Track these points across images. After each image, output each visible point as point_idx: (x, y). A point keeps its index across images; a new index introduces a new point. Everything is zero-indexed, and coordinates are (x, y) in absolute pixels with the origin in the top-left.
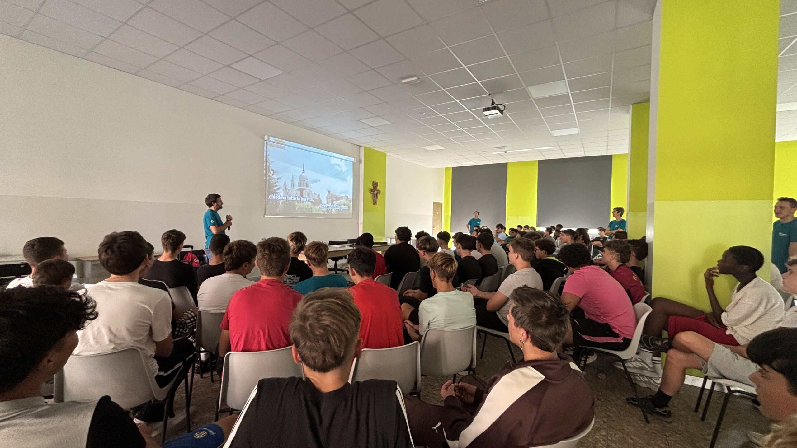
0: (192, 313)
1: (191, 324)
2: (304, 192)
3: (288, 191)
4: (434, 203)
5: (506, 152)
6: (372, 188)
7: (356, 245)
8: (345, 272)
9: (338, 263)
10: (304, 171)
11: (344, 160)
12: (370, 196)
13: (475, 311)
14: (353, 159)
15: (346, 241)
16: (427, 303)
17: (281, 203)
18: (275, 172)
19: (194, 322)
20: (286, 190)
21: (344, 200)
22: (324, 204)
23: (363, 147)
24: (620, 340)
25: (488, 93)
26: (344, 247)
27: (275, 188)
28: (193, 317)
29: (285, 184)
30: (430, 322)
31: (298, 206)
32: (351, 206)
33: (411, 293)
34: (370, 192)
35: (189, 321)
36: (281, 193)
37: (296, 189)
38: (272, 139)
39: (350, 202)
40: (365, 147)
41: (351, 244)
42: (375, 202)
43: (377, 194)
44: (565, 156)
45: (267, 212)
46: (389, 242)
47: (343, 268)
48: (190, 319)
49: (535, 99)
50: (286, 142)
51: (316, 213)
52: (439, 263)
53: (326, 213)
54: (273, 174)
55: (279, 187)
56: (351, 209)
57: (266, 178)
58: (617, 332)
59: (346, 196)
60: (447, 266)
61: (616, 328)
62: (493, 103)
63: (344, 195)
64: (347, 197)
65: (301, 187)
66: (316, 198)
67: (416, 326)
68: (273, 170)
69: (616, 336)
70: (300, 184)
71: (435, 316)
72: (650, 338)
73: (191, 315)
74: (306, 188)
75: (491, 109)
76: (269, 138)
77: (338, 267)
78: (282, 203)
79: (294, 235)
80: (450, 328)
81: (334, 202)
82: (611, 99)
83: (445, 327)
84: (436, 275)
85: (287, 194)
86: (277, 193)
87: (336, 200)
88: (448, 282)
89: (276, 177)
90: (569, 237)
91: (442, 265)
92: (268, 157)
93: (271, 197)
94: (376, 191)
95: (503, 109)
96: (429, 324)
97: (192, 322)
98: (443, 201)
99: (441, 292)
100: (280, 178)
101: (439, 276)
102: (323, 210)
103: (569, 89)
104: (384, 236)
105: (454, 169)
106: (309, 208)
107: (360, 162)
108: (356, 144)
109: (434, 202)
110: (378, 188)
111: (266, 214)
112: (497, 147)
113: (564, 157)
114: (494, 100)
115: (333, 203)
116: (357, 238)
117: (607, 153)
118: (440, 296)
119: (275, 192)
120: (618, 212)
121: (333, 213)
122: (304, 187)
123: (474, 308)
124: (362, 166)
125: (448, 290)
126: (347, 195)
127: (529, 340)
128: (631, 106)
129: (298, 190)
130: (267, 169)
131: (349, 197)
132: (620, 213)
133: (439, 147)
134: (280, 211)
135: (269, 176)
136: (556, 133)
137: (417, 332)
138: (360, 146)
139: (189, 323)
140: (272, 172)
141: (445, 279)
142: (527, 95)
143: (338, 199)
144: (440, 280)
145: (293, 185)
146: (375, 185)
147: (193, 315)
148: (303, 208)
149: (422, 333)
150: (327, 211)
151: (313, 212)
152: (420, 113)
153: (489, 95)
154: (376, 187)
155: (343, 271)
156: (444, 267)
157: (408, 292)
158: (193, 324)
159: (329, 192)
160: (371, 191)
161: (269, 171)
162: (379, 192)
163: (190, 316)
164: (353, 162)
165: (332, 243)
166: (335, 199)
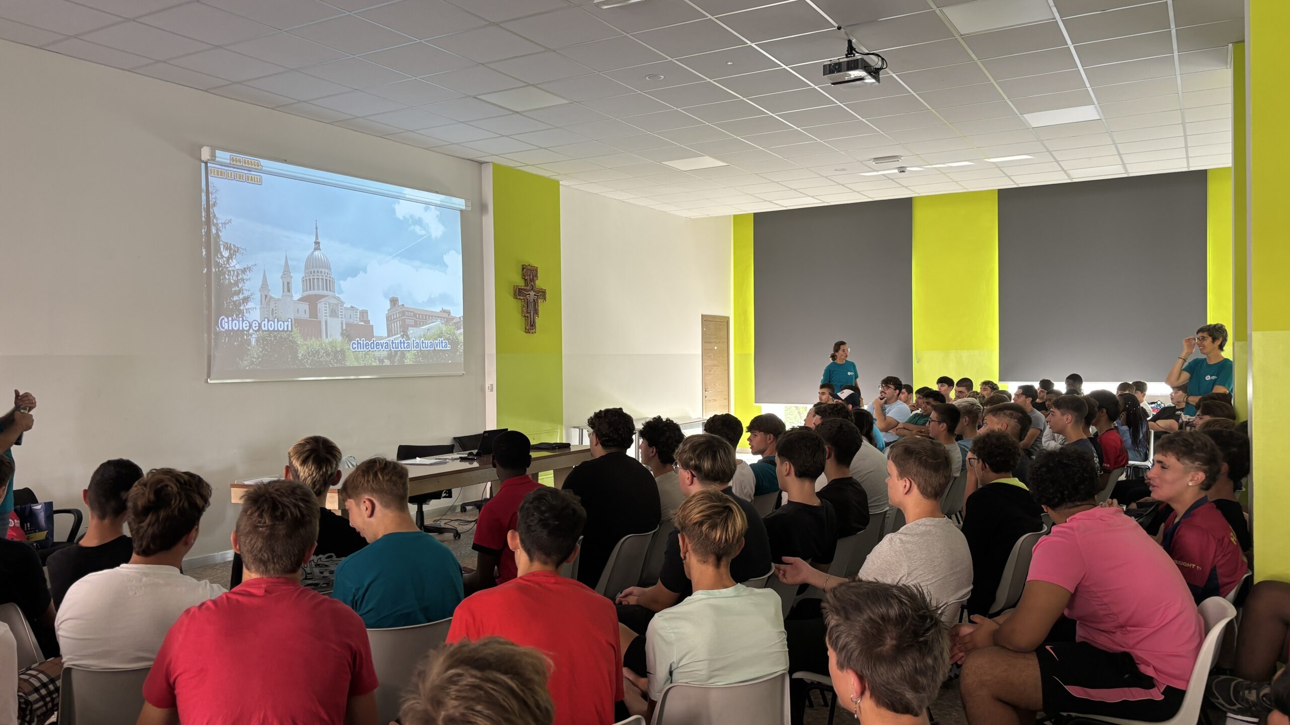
0: (41, 676)
1: (41, 703)
2: (322, 306)
3: (272, 305)
4: (705, 319)
5: (902, 170)
6: (521, 283)
7: (478, 454)
8: (450, 536)
9: (425, 508)
10: (317, 243)
11: (436, 205)
12: (514, 307)
13: (785, 636)
14: (460, 203)
15: (447, 442)
16: (666, 620)
17: (253, 342)
18: (234, 251)
19: (48, 699)
20: (268, 304)
21: (438, 323)
22: (382, 338)
23: (491, 166)
24: (1157, 695)
25: (836, 25)
26: (444, 462)
27: (235, 298)
28: (44, 685)
29: (265, 286)
30: (674, 666)
31: (304, 345)
32: (461, 338)
33: (634, 595)
34: (515, 297)
35: (35, 696)
36: (254, 313)
37: (297, 296)
38: (223, 156)
39: (459, 328)
40: (494, 164)
41: (464, 455)
42: (530, 327)
43: (535, 303)
44: (1068, 175)
45: (214, 370)
46: (574, 442)
47: (442, 524)
48: (37, 690)
49: (968, 38)
50: (266, 164)
51: (356, 364)
52: (695, 516)
53: (387, 362)
54: (228, 259)
55: (246, 294)
56: (461, 349)
57: (209, 270)
58: (1149, 672)
59: (444, 311)
60: (713, 527)
61: (1148, 664)
62: (851, 50)
63: (437, 309)
64: (449, 313)
65: (312, 292)
66: (356, 320)
67: (642, 681)
68: (228, 248)
69: (1148, 683)
70: (308, 283)
71: (684, 653)
72: (1233, 684)
73: (39, 680)
74: (325, 293)
75: (844, 67)
76: (213, 156)
77: (428, 522)
78: (257, 341)
79: (308, 447)
80: (721, 681)
81: (411, 331)
82: (1174, 32)
83: (710, 678)
84: (689, 546)
85: (270, 313)
86: (241, 312)
87: (416, 325)
88: (718, 565)
89: (238, 267)
90: (1070, 417)
91: (701, 524)
92: (215, 210)
93: (227, 324)
94: (532, 293)
95: (878, 66)
96: (671, 673)
97: (42, 698)
98: (730, 312)
99: (700, 592)
100: (249, 269)
101: (695, 551)
102: (377, 354)
103: (1054, 9)
104: (560, 422)
105: (759, 218)
106: (337, 352)
107: (483, 208)
108: (470, 157)
109: (703, 316)
110: (540, 283)
111: (212, 376)
112: (876, 159)
113: (1069, 181)
114: (854, 41)
115: (405, 334)
116: (481, 432)
117: (1188, 166)
118: (698, 600)
119: (236, 311)
120: (1214, 340)
121: (407, 362)
122: (321, 292)
123: (783, 629)
124: (488, 221)
125: (719, 584)
126: (446, 308)
127: (867, 694)
128: (1230, 45)
129: (302, 300)
130: (210, 243)
131: (452, 314)
132: (1218, 343)
133: (709, 162)
134: (252, 363)
135: (218, 265)
136: (1038, 119)
137: (645, 696)
138: (481, 163)
139: (37, 701)
140: (226, 254)
141: (712, 559)
142: (942, 28)
143: (421, 318)
144: (699, 561)
145: (288, 288)
146: (529, 273)
147: (45, 679)
148: (318, 352)
149: (657, 696)
150: (390, 356)
151: (348, 364)
152: (650, 76)
153: (839, 28)
154: (533, 280)
155: (440, 531)
156: (704, 528)
157: (630, 594)
158: (46, 704)
159: (394, 301)
160: (519, 293)
161: (218, 251)
162: (542, 294)
163: (37, 684)
164: (462, 211)
165: (407, 452)
166: (412, 322)
